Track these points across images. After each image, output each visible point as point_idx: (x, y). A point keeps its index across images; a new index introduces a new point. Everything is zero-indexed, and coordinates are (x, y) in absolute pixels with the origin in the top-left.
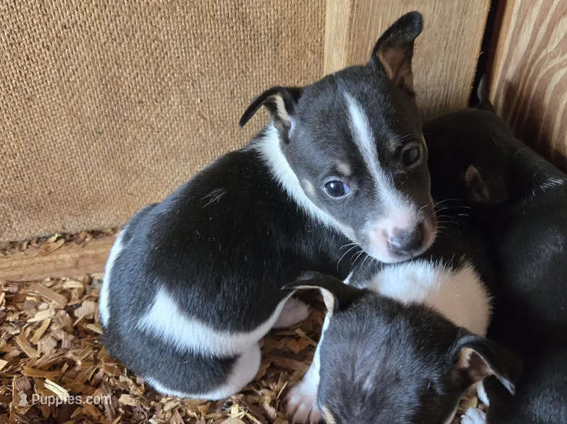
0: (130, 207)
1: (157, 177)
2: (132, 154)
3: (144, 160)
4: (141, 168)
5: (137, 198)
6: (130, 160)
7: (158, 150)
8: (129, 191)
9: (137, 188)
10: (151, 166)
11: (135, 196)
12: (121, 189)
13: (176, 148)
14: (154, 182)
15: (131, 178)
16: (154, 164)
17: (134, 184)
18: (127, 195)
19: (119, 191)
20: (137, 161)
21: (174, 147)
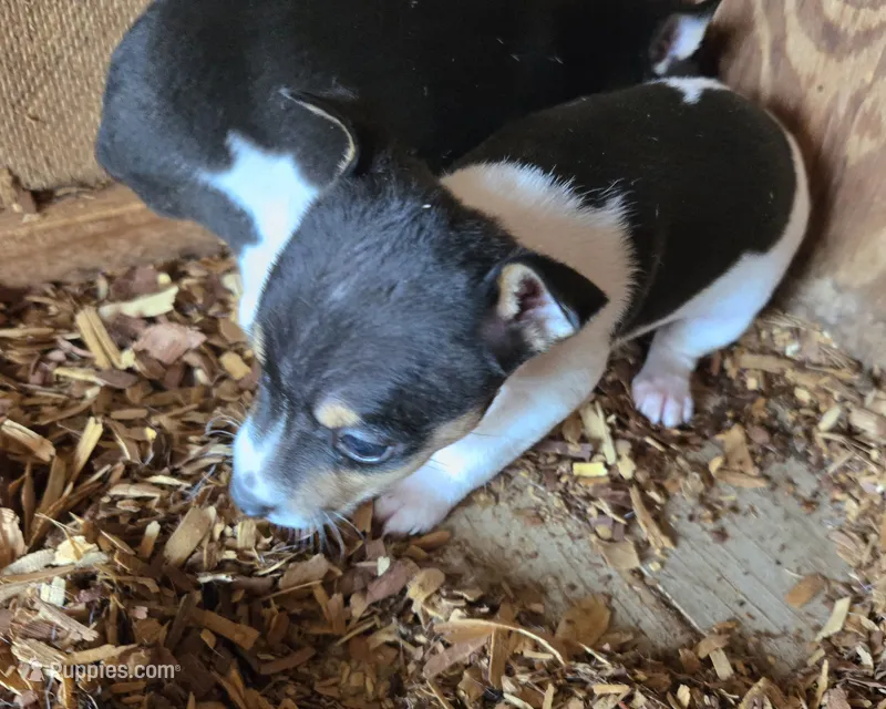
0: (34, 147)
1: (87, 78)
2: (34, 24)
3: (59, 40)
4: (53, 58)
5: (48, 127)
6: (31, 39)
7: (87, 17)
8: (30, 111)
9: (46, 102)
10: (75, 53)
11: (45, 123)
12: (13, 106)
13: (124, 11)
14: (82, 89)
15: (33, 80)
16: (81, 49)
17: (40, 95)
18: (28, 119)
19: (10, 111)
20: (45, 40)
21: (120, 9)
